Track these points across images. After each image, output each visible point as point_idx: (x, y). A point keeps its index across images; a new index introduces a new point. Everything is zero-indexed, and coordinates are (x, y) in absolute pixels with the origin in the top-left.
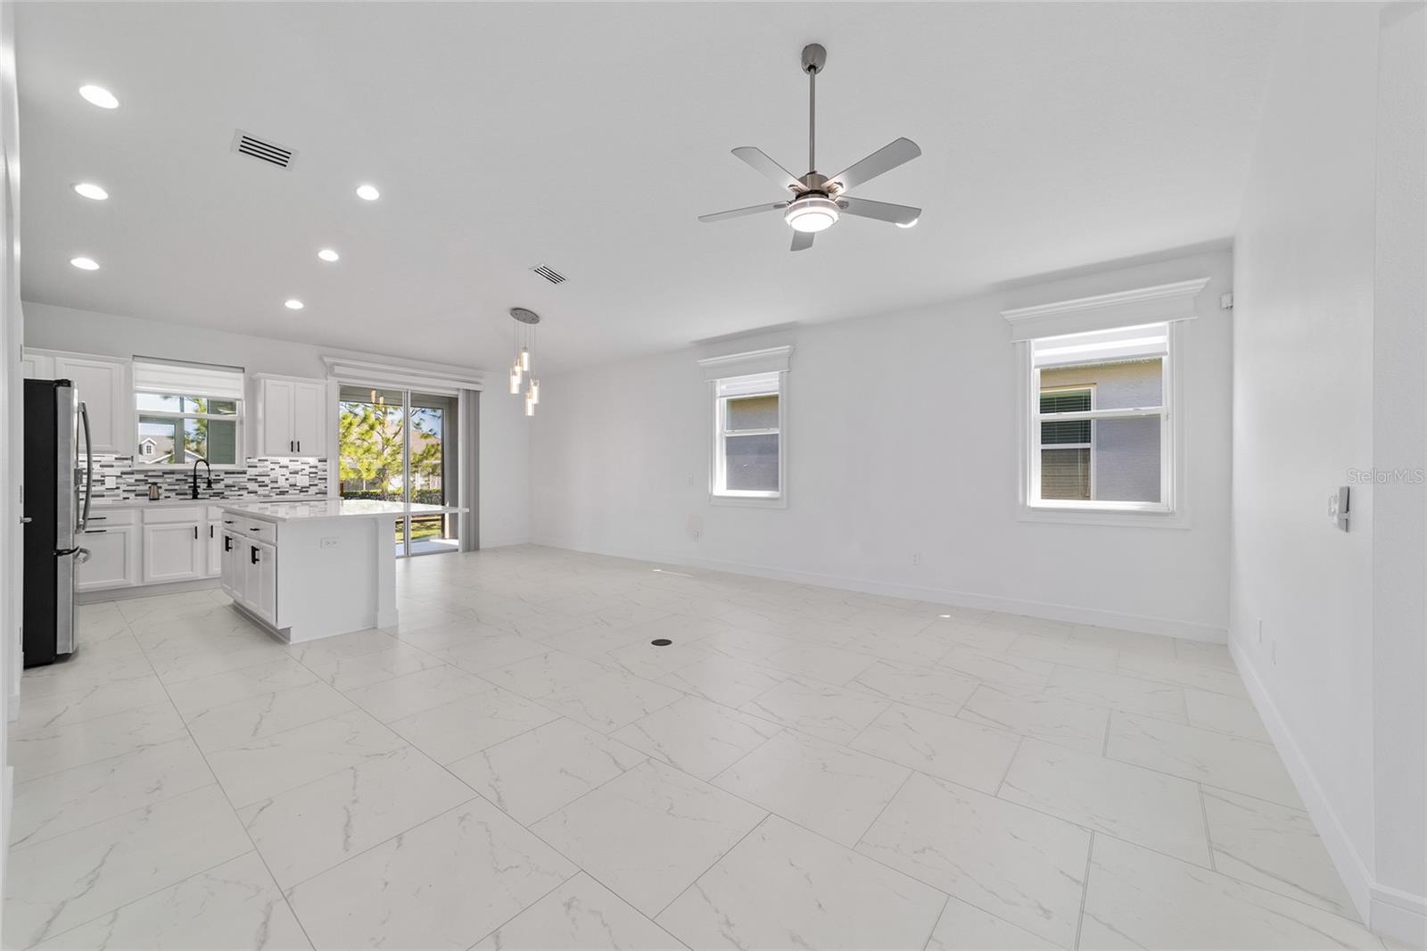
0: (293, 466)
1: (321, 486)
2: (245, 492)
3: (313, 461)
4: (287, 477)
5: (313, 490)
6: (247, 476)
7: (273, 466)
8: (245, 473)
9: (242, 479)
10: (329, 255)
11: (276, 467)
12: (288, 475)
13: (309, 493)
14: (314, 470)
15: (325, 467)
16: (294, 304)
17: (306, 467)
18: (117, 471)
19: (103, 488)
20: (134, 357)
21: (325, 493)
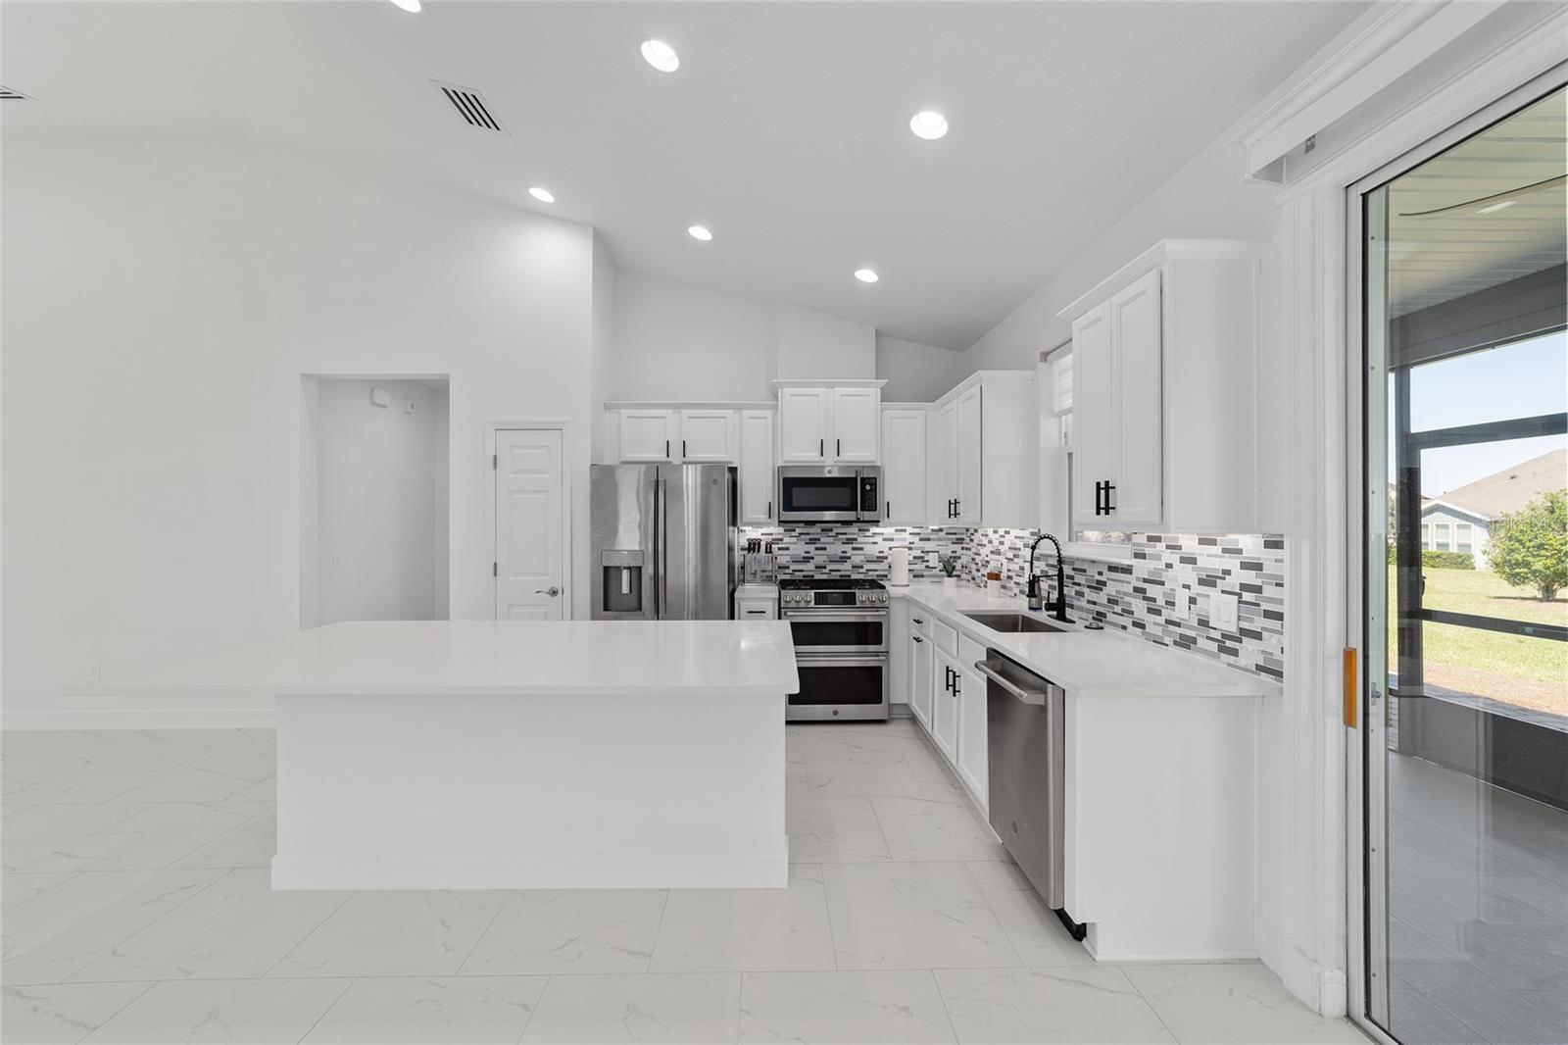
3: (1251, 544)
4: (1193, 593)
5: (1249, 649)
6: (1133, 580)
7: (1169, 556)
8: (1129, 570)
11: (1173, 558)
12: (1195, 588)
13: (1242, 661)
14: (1250, 577)
15: (1279, 575)
16: (931, 125)
17: (1233, 563)
20: (1045, 356)
21: (1279, 674)
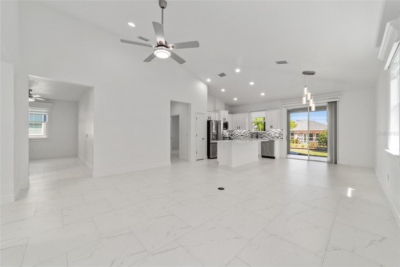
0: (276, 132)
1: (282, 137)
2: (266, 137)
3: (280, 130)
6: (267, 134)
7: (271, 132)
8: (266, 133)
9: (266, 134)
10: (252, 83)
11: (272, 132)
12: (274, 134)
13: (279, 138)
14: (280, 132)
15: (282, 132)
16: (263, 94)
17: (278, 132)
18: (248, 133)
19: (247, 136)
20: (251, 112)
21: (282, 139)
